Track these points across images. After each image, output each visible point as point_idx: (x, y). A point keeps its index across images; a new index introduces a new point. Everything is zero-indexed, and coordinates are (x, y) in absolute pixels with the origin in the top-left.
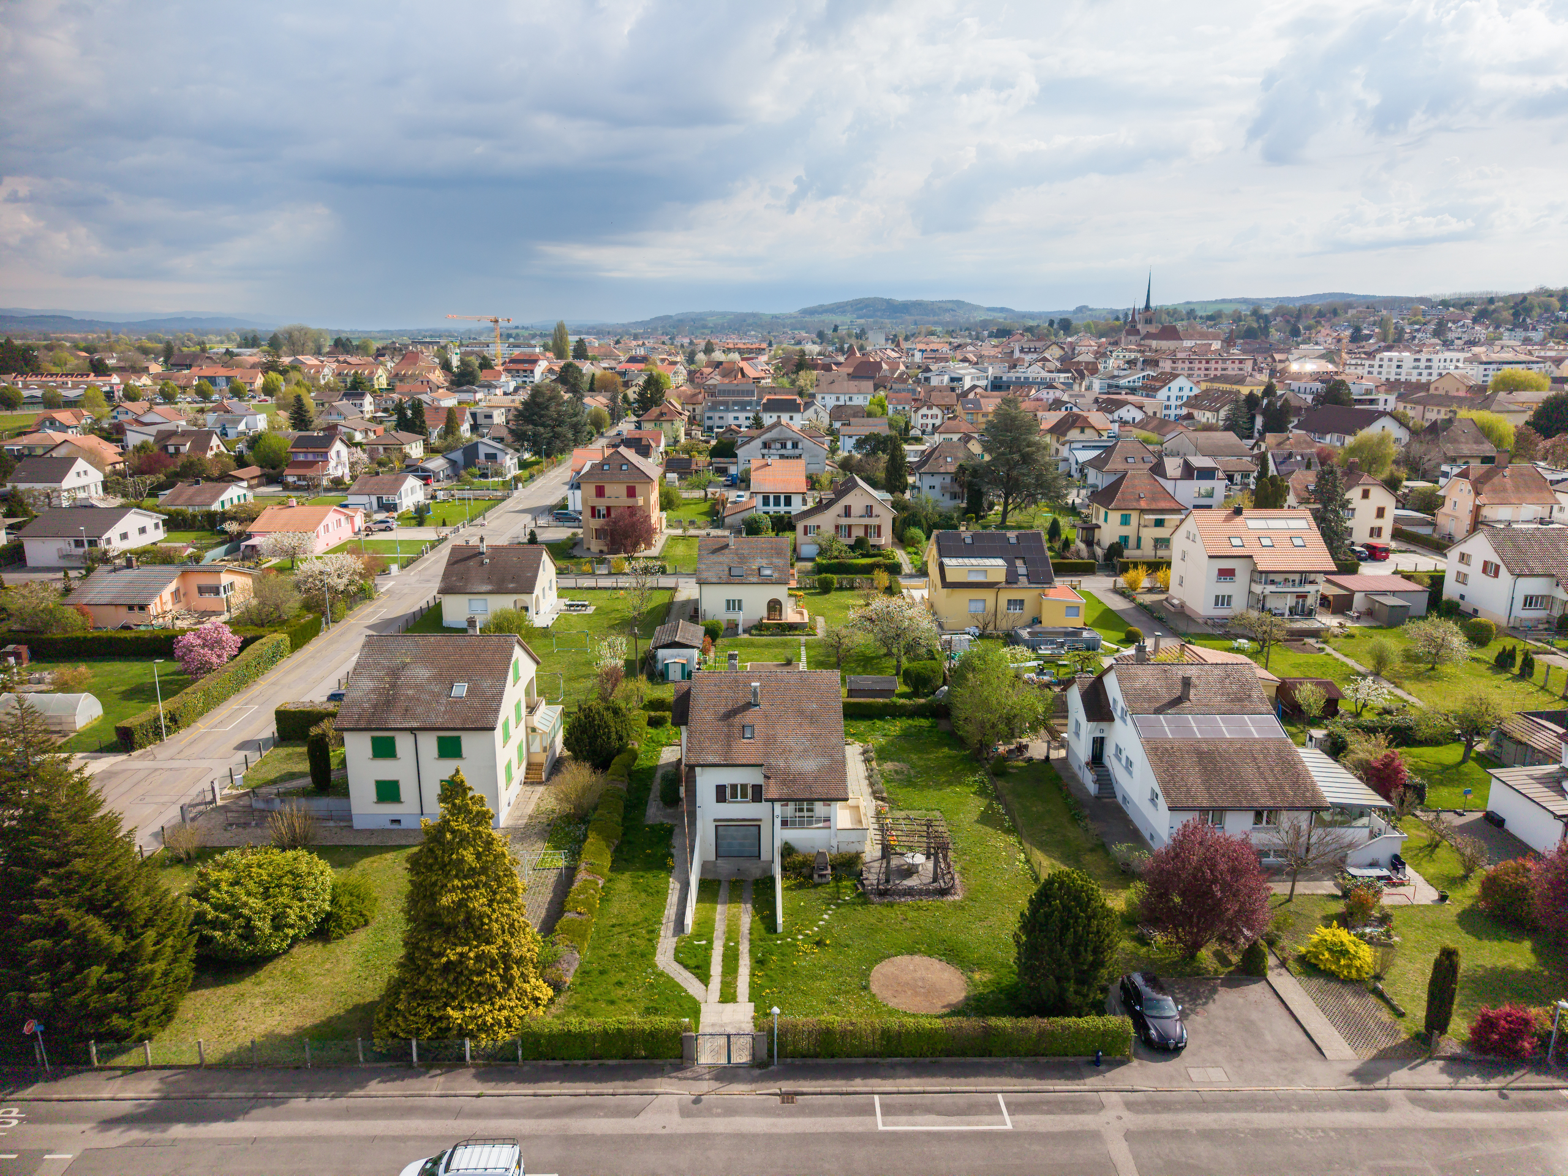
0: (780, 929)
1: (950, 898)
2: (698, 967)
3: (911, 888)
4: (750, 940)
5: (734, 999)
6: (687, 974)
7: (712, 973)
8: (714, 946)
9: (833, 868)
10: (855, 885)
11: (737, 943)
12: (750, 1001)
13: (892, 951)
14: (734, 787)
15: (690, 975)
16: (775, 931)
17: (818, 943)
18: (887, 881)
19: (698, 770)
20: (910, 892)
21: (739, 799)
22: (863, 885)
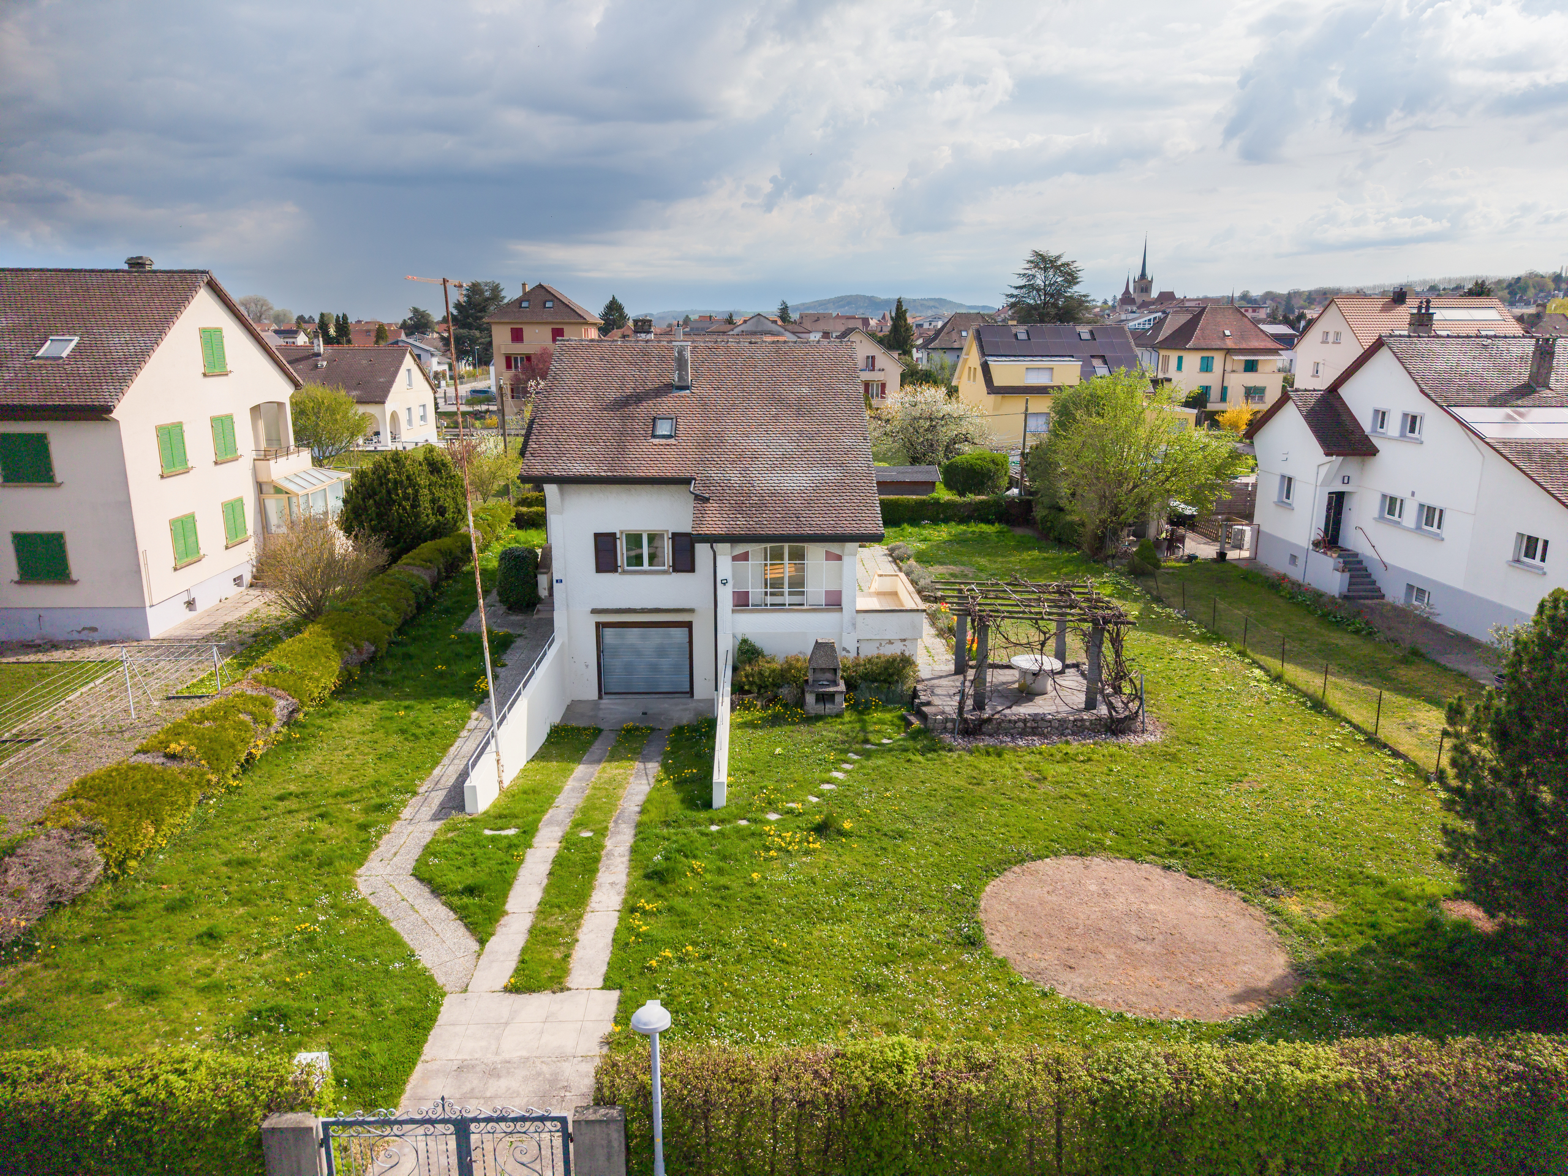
0: (720, 798)
1: (1134, 741)
2: (470, 891)
3: (1036, 718)
4: (638, 825)
5: (556, 982)
6: (436, 910)
7: (511, 905)
8: (537, 841)
9: (851, 685)
10: (903, 718)
11: (602, 832)
12: (608, 984)
13: (1027, 846)
14: (634, 540)
15: (443, 911)
16: (708, 805)
17: (821, 830)
18: (979, 706)
19: (551, 491)
20: (1036, 727)
21: (646, 566)
22: (923, 717)
